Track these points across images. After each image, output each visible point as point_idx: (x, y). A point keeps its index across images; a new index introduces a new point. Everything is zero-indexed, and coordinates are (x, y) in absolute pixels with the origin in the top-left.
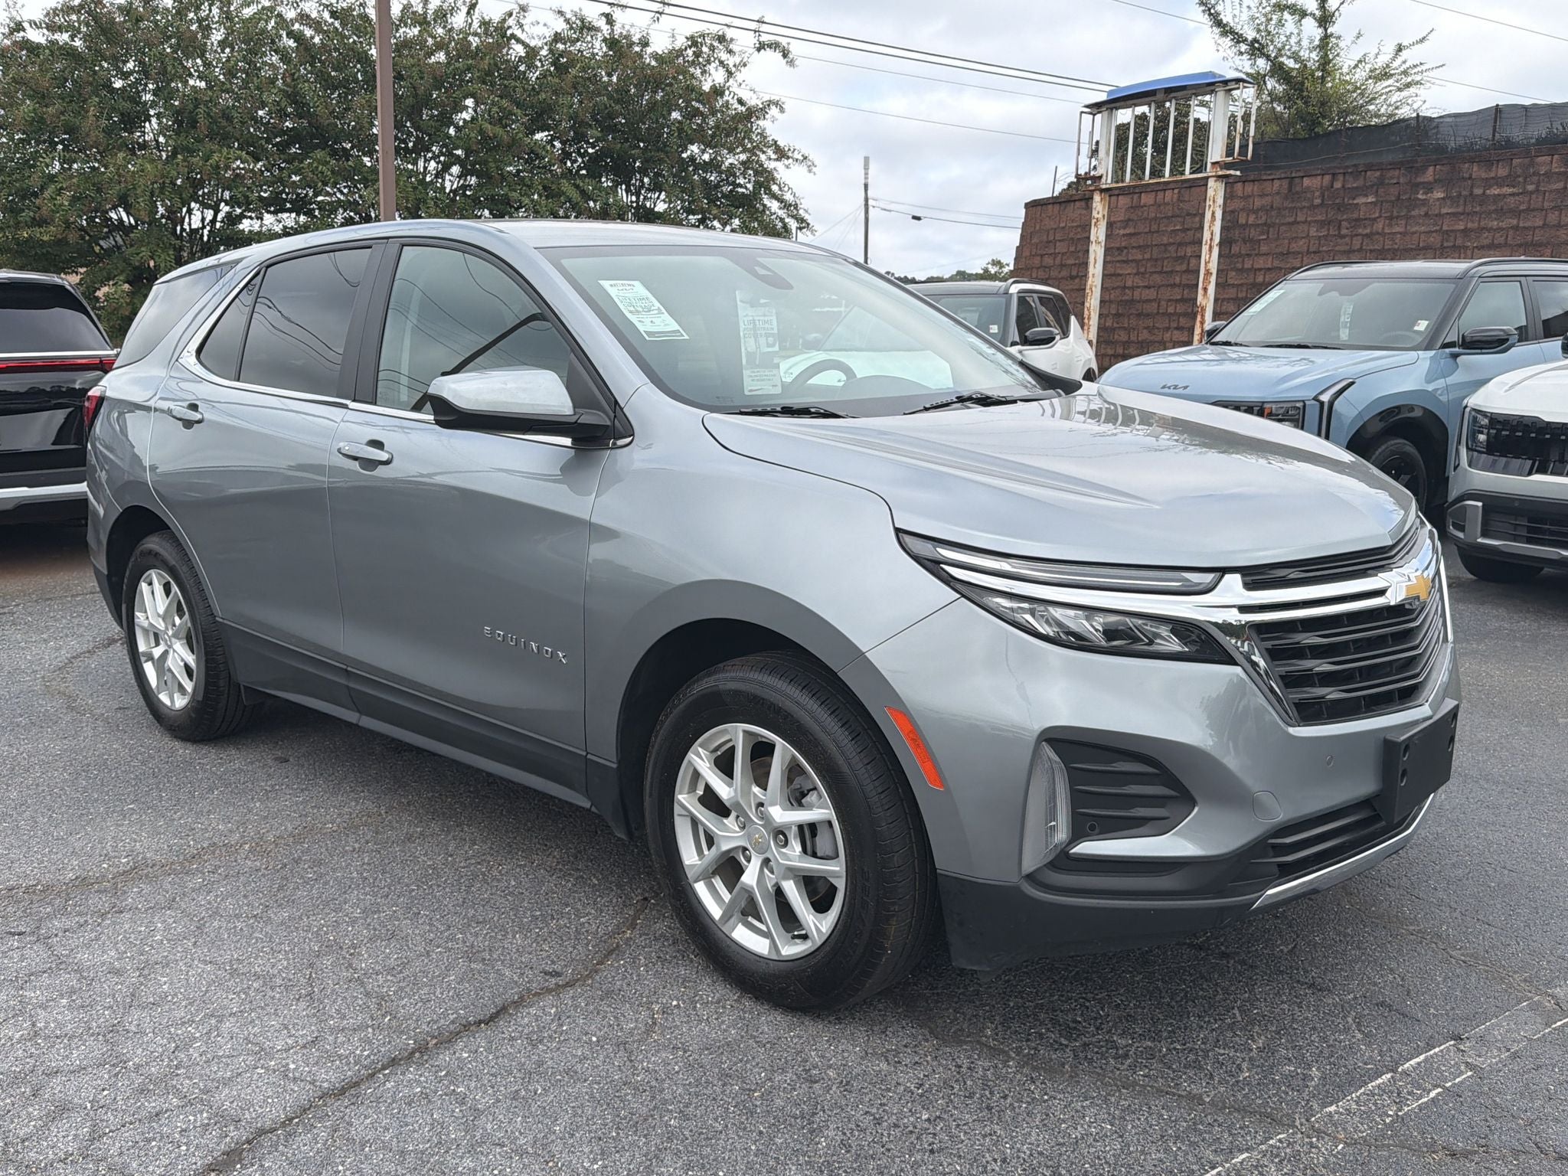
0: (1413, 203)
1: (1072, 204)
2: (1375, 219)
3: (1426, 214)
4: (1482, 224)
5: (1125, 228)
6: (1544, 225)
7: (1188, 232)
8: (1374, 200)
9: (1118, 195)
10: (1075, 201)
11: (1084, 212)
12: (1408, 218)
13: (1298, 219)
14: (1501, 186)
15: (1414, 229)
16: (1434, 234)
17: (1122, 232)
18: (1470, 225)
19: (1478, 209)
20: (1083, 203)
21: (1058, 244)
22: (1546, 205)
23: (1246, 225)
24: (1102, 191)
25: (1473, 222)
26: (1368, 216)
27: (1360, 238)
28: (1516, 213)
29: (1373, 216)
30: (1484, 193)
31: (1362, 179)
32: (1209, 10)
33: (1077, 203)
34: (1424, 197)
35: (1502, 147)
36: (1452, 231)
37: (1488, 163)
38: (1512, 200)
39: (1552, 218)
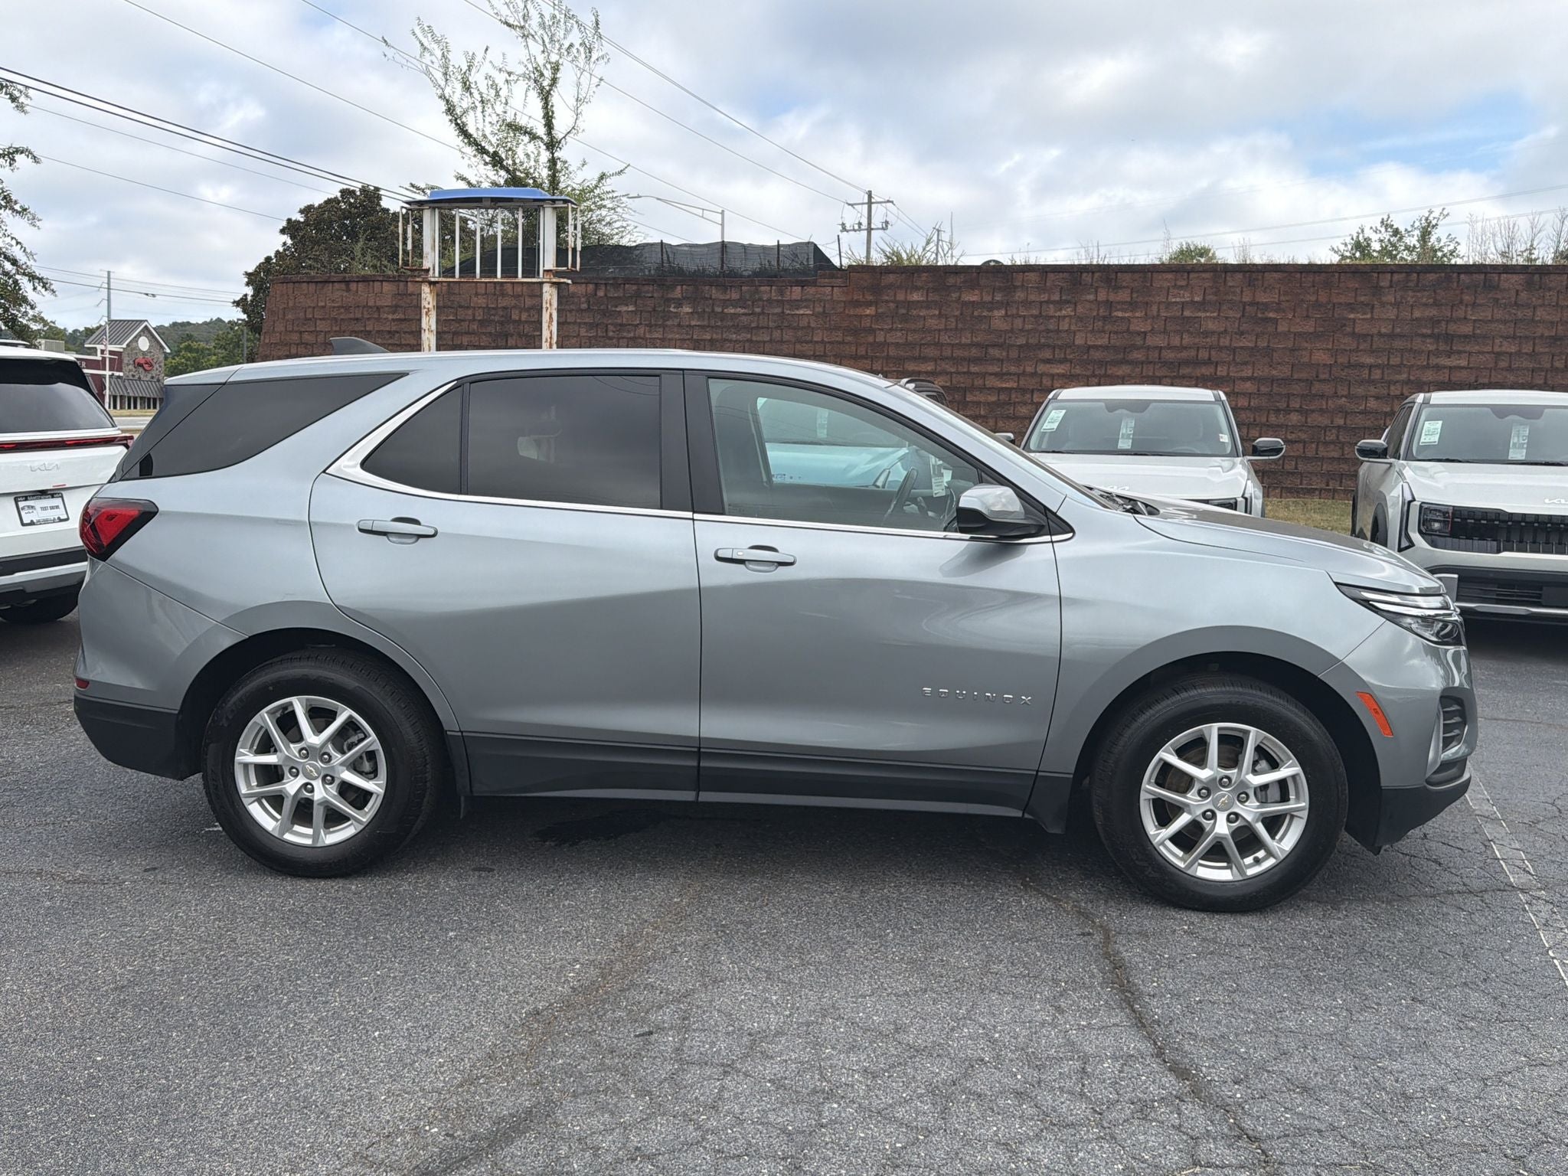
0: (667, 316)
1: (331, 285)
2: (637, 325)
3: (679, 325)
4: (724, 336)
5: (394, 313)
6: (771, 340)
7: (462, 323)
8: (634, 309)
9: (382, 281)
10: (333, 282)
11: (345, 294)
12: (664, 327)
13: (568, 320)
14: (735, 307)
15: (670, 336)
16: (687, 342)
17: (390, 317)
18: (715, 336)
19: (719, 324)
20: (343, 286)
21: (318, 322)
22: (771, 324)
23: (519, 321)
24: (431, 283)
25: (717, 334)
26: (630, 322)
27: (625, 340)
28: (748, 329)
29: (635, 323)
30: (723, 311)
31: (621, 291)
32: (456, 120)
33: (336, 284)
34: (675, 310)
35: (729, 276)
36: (702, 340)
37: (724, 288)
38: (744, 318)
39: (777, 334)
